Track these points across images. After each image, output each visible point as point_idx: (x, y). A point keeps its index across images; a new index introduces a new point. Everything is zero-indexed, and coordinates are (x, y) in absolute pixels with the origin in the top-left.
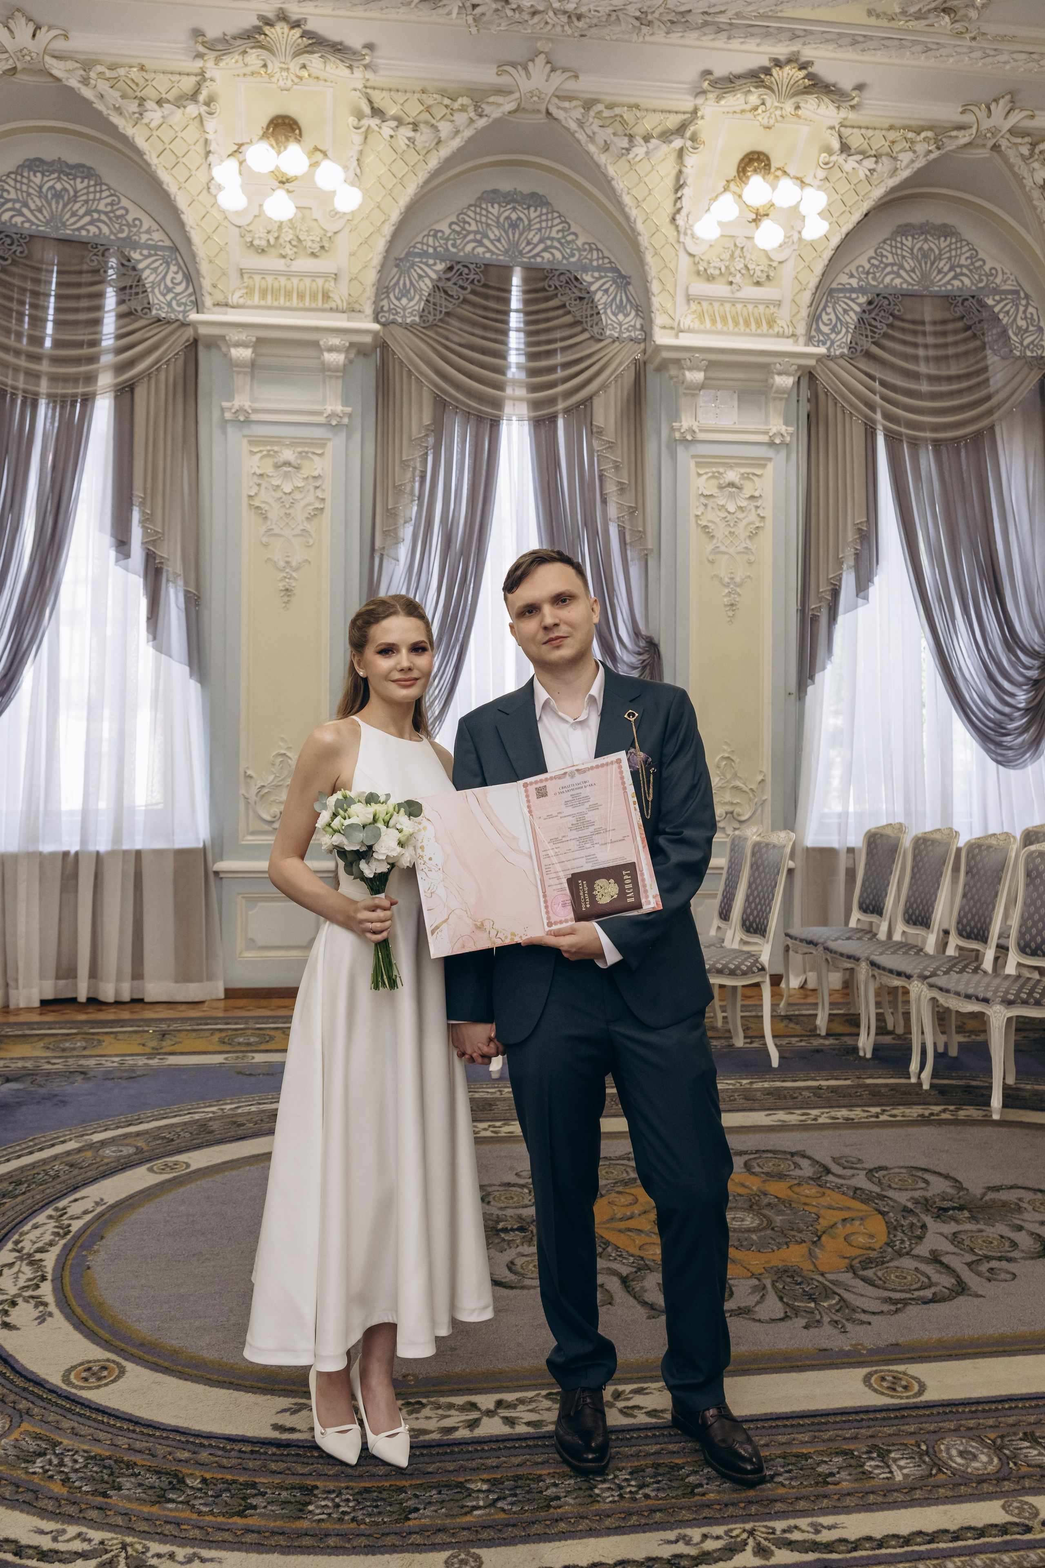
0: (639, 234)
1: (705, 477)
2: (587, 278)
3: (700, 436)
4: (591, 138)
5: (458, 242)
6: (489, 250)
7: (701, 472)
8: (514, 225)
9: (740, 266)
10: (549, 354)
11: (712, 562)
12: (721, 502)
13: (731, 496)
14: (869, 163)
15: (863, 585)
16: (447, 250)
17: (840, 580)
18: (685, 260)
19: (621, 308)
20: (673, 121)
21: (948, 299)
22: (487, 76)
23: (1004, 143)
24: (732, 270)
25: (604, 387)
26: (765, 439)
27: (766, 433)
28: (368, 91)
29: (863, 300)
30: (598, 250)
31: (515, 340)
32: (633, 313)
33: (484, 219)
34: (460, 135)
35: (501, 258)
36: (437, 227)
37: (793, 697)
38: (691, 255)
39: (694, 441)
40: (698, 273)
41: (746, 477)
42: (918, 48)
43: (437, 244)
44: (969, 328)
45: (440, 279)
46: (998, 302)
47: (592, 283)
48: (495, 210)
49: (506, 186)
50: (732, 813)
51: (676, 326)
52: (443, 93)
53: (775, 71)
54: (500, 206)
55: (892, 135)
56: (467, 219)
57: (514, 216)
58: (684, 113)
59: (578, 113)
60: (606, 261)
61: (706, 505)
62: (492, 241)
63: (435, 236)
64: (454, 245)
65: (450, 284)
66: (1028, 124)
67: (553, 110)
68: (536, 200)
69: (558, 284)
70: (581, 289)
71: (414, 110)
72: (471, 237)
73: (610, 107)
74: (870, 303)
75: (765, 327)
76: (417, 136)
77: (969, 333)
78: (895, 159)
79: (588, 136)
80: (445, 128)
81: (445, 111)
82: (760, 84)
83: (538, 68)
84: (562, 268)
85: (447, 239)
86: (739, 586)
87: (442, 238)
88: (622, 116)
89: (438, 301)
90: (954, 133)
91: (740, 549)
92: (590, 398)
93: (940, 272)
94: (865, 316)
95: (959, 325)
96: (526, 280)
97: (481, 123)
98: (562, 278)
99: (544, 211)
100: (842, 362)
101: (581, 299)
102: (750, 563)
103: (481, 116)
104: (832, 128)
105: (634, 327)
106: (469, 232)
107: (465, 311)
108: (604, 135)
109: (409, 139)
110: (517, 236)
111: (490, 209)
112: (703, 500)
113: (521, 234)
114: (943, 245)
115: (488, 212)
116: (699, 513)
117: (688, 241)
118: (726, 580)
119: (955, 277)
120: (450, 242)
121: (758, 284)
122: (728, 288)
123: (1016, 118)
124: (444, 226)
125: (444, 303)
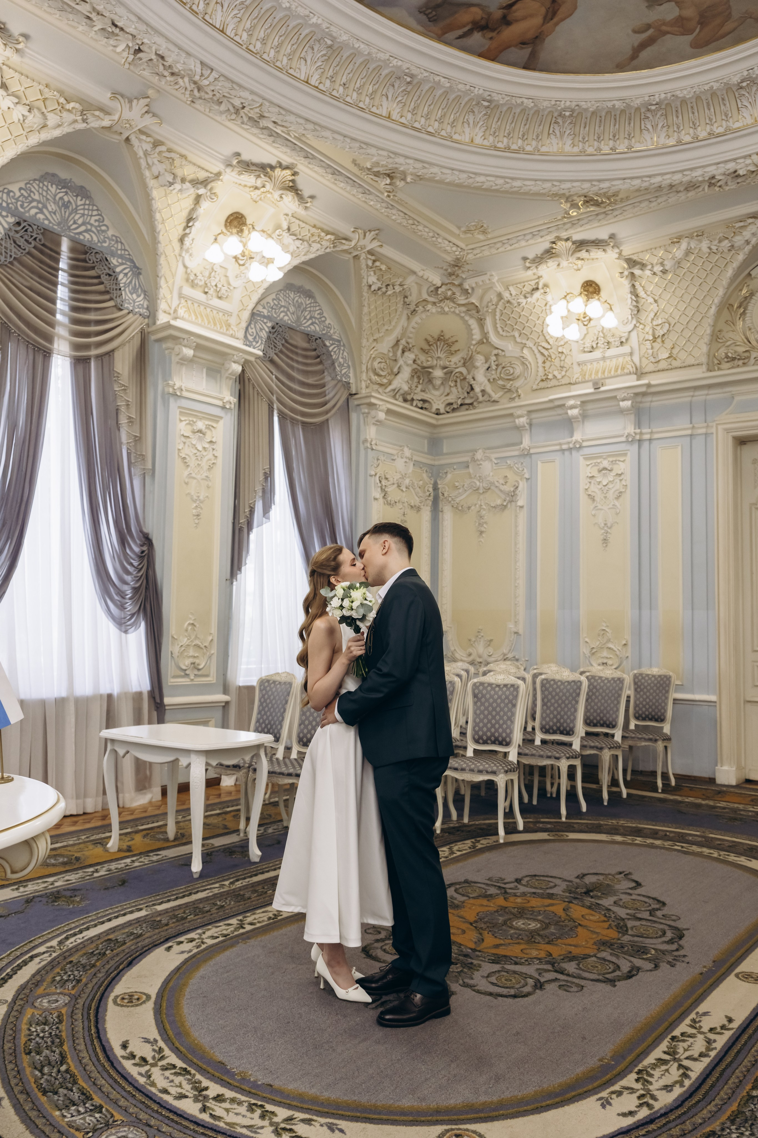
0: (159, 242)
1: (184, 423)
2: (114, 261)
3: (185, 394)
4: (149, 167)
5: (26, 205)
6: (47, 219)
7: (183, 419)
8: (66, 205)
9: (214, 284)
10: (86, 310)
11: (187, 483)
12: (194, 443)
13: (200, 439)
14: (298, 243)
15: (266, 510)
16: (16, 208)
18: (181, 269)
19: (134, 290)
20: (202, 175)
21: (309, 337)
22: (104, 97)
23: (363, 256)
24: (209, 284)
25: (122, 345)
26: (220, 403)
27: (221, 400)
28: (4, 67)
29: (269, 324)
30: (122, 243)
31: (62, 292)
32: (142, 296)
33: (44, 194)
34: (61, 128)
35: (56, 227)
36: (10, 187)
37: (228, 582)
38: (185, 267)
39: (181, 397)
40: (187, 280)
41: (208, 427)
42: (360, 190)
43: (9, 201)
44: (318, 357)
45: (10, 229)
46: (332, 345)
47: (118, 266)
48: (53, 189)
49: (63, 175)
50: (194, 663)
51: (172, 312)
52: (61, 93)
53: (278, 171)
54: (57, 188)
55: (314, 230)
56: (33, 189)
57: (66, 198)
58: (211, 173)
59: (148, 147)
60: (127, 253)
61: (184, 443)
62: (50, 212)
63: (8, 193)
64: (22, 206)
65: (18, 235)
66: (379, 250)
67: (133, 138)
68: (82, 192)
69: (95, 260)
70: (109, 268)
71: (33, 96)
72: (34, 204)
73: (170, 151)
74: (273, 328)
75: (225, 328)
76: (30, 117)
77: (318, 360)
78: (310, 245)
79: (148, 164)
80: (52, 119)
81: (56, 106)
82: (266, 174)
83: (139, 106)
84: (98, 249)
85: (17, 200)
86: (202, 502)
87: (13, 197)
88: (173, 160)
89: (8, 246)
90: (344, 241)
91: (203, 476)
92: (113, 351)
93: (305, 319)
94: (271, 335)
96: (72, 250)
97: (82, 126)
98: (98, 256)
99: (87, 202)
101: (110, 275)
102: (208, 487)
103: (84, 121)
104: (287, 215)
105: (143, 305)
106: (33, 200)
107: (28, 260)
108: (158, 168)
109: (23, 115)
110: (67, 214)
111: (50, 187)
112: (183, 439)
113: (70, 214)
114: (308, 302)
115: (48, 189)
116: (180, 448)
117: (187, 257)
118: (195, 498)
119: (312, 324)
120: (19, 203)
121: (220, 298)
122: (204, 296)
123: (375, 244)
124: (15, 188)
125: (14, 250)
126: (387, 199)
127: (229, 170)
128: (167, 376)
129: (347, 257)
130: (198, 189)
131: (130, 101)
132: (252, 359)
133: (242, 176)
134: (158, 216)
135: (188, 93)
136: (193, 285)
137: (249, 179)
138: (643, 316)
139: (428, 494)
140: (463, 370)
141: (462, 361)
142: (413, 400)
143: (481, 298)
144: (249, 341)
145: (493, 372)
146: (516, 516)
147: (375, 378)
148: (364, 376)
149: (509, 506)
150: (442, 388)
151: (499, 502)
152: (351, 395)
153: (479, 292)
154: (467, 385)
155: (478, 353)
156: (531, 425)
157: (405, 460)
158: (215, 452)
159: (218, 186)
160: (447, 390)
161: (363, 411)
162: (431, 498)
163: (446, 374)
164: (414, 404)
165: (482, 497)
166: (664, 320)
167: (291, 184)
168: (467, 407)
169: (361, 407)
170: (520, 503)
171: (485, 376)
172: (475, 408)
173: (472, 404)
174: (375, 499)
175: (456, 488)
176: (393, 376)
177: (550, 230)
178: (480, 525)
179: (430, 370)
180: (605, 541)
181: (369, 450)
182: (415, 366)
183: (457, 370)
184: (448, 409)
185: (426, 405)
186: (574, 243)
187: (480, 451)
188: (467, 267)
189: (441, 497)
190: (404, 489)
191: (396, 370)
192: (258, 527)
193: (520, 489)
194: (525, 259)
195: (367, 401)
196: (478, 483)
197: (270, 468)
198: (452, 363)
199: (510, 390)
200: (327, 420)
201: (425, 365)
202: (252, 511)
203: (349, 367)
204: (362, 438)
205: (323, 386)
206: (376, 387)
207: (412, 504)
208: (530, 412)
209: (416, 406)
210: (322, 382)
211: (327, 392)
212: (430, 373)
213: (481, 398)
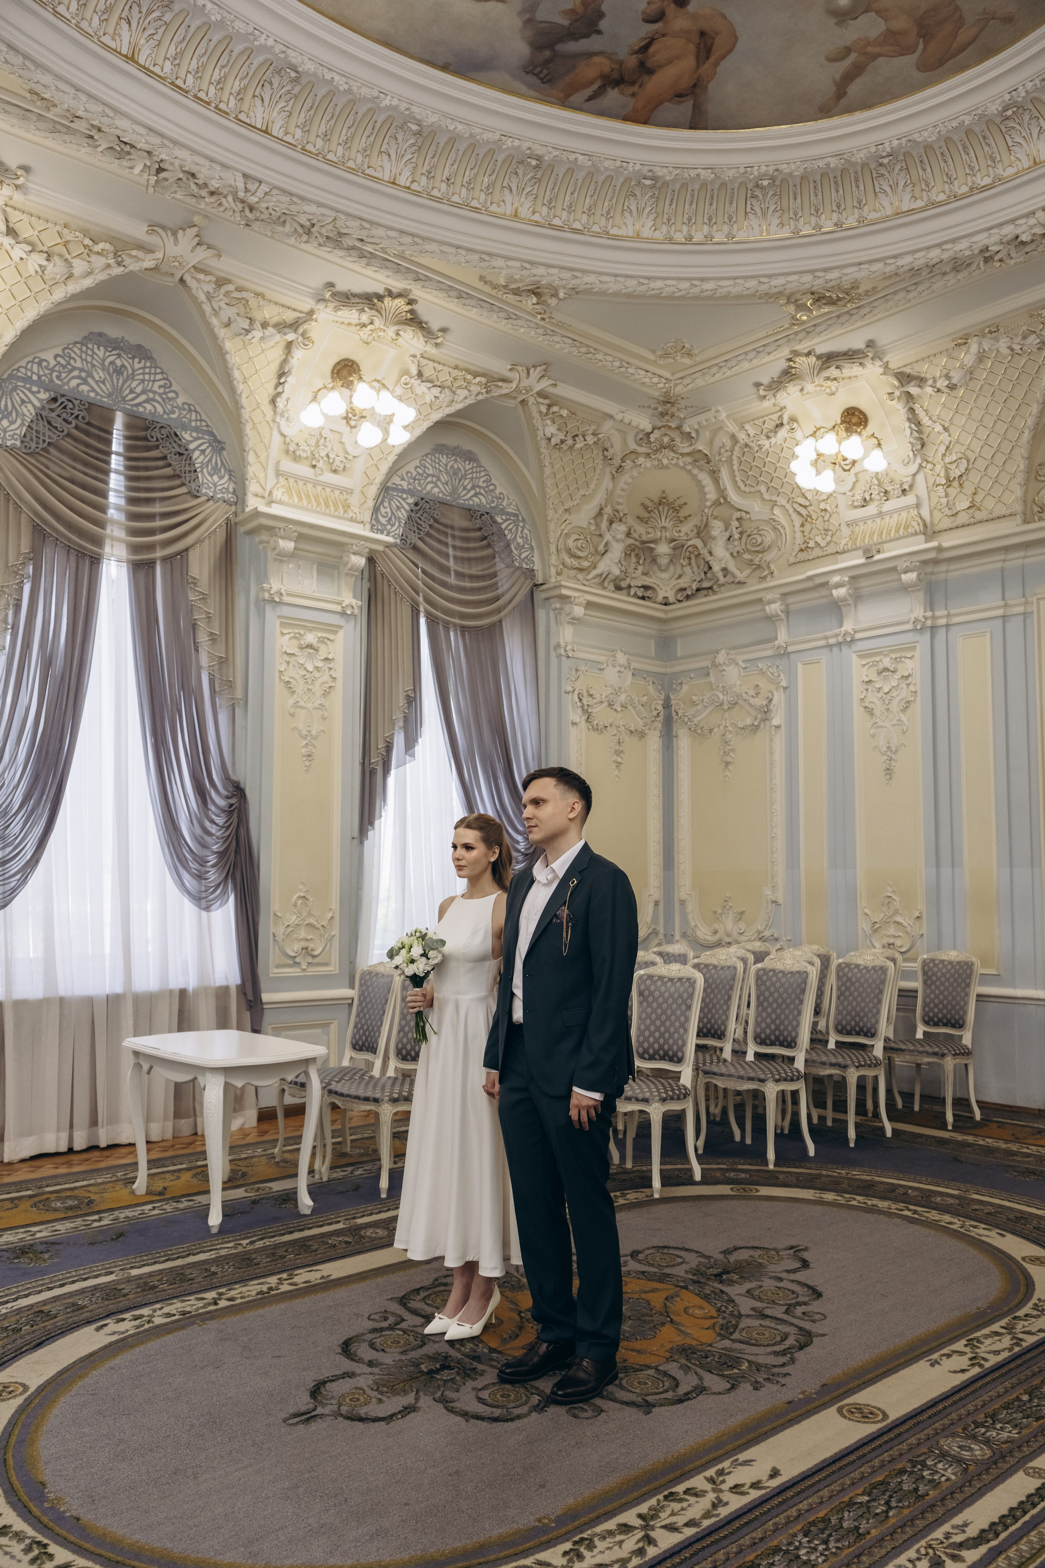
0: (242, 407)
1: (288, 636)
2: (186, 436)
3: (286, 599)
4: (216, 313)
5: (64, 375)
6: (93, 390)
8: (119, 371)
9: (323, 454)
10: (148, 501)
11: (292, 715)
12: (301, 662)
13: (310, 656)
14: (436, 391)
15: (410, 744)
16: (51, 380)
17: (392, 739)
18: (277, 439)
19: (215, 470)
20: (289, 316)
21: (470, 512)
22: (139, 231)
23: (531, 400)
24: (317, 455)
25: (200, 541)
26: (338, 608)
27: (339, 603)
28: (8, 209)
29: (411, 500)
30: (196, 412)
31: (116, 482)
32: (227, 477)
33: (89, 359)
34: (92, 276)
35: (105, 400)
36: (43, 356)
38: (283, 436)
39: (280, 603)
40: (287, 452)
41: (322, 640)
42: (503, 315)
43: (41, 373)
44: (485, 538)
45: (43, 408)
46: (505, 521)
47: (191, 442)
48: (101, 352)
49: (113, 332)
51: (266, 495)
52: (85, 233)
53: (387, 300)
54: (106, 350)
55: (456, 373)
56: (73, 355)
57: (119, 363)
58: (301, 312)
59: (210, 288)
60: (204, 424)
61: (288, 663)
62: (97, 382)
63: (40, 364)
64: (58, 377)
65: (54, 415)
66: (552, 390)
67: (187, 278)
68: (140, 352)
69: (159, 436)
70: (180, 446)
71: (50, 239)
72: (76, 373)
73: (239, 289)
74: (416, 504)
75: (341, 510)
76: (50, 266)
77: (485, 542)
78: (454, 392)
79: (213, 309)
80: (79, 266)
81: (82, 250)
82: (373, 307)
83: (187, 238)
84: (163, 422)
85: (52, 370)
86: (315, 738)
87: (46, 367)
88: (247, 301)
89: (41, 429)
90: (500, 384)
91: (316, 705)
92: (187, 550)
93: (464, 489)
94: (413, 515)
95: (478, 534)
96: (128, 426)
97: (118, 271)
98: (163, 431)
99: (148, 364)
100: (395, 550)
101: (181, 454)
102: (324, 718)
103: (119, 264)
104: (414, 356)
105: (227, 489)
106: (74, 369)
107: (68, 444)
108: (228, 312)
109: (40, 266)
110: (121, 382)
111: (96, 350)
112: (286, 658)
113: (125, 382)
114: (468, 467)
115: (94, 353)
117: (283, 423)
118: (305, 733)
119: (475, 495)
120: (55, 374)
121: (335, 471)
122: (312, 470)
123: (545, 384)
124: (49, 356)
125: (48, 433)
126: (542, 323)
127: (321, 306)
128: (262, 577)
129: (512, 403)
130: (285, 334)
131: (175, 234)
132: (381, 548)
133: (339, 313)
134: (236, 374)
135: (237, 215)
136: (296, 459)
137: (351, 315)
138: (930, 452)
139: (655, 713)
140: (698, 542)
141: (695, 531)
142: (630, 587)
143: (711, 443)
144: (382, 525)
145: (736, 543)
146: (771, 740)
147: (569, 561)
148: (553, 559)
149: (762, 726)
150: (672, 567)
151: (749, 721)
152: (536, 585)
153: (706, 435)
154: (702, 563)
155: (716, 518)
156: (787, 613)
157: (618, 669)
158: (332, 672)
159: (313, 329)
160: (679, 571)
161: (553, 606)
162: (661, 718)
163: (674, 549)
164: (632, 593)
165: (727, 715)
166: (960, 455)
167: (409, 316)
168: (705, 592)
169: (551, 600)
170: (776, 722)
171: (727, 549)
172: (715, 593)
173: (711, 588)
174: (574, 724)
175: (693, 703)
176: (598, 557)
177: (778, 343)
178: (726, 753)
179: (652, 545)
180: (889, 771)
181: (564, 659)
182: (630, 541)
183: (690, 543)
184: (679, 597)
185: (649, 593)
186: (819, 357)
187: (723, 652)
188: (683, 403)
189: (675, 717)
190: (619, 709)
191: (601, 548)
192: (397, 767)
193: (774, 702)
194: (758, 385)
195: (556, 592)
196: (721, 696)
197: (414, 690)
198: (682, 534)
199: (759, 567)
200: (500, 621)
201: (644, 538)
202: (389, 748)
203: (532, 548)
204: (553, 643)
205: (495, 575)
206: (573, 573)
207: (632, 729)
208: (785, 595)
209: (635, 596)
210: (491, 571)
211: (500, 584)
212: (652, 549)
213: (722, 580)
